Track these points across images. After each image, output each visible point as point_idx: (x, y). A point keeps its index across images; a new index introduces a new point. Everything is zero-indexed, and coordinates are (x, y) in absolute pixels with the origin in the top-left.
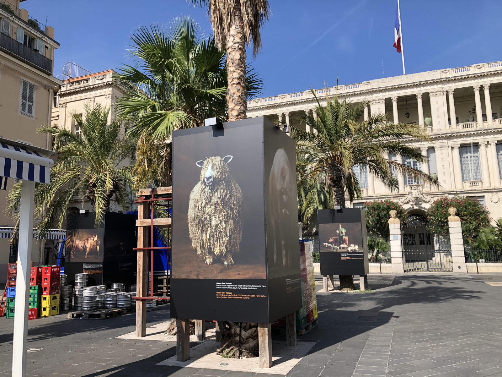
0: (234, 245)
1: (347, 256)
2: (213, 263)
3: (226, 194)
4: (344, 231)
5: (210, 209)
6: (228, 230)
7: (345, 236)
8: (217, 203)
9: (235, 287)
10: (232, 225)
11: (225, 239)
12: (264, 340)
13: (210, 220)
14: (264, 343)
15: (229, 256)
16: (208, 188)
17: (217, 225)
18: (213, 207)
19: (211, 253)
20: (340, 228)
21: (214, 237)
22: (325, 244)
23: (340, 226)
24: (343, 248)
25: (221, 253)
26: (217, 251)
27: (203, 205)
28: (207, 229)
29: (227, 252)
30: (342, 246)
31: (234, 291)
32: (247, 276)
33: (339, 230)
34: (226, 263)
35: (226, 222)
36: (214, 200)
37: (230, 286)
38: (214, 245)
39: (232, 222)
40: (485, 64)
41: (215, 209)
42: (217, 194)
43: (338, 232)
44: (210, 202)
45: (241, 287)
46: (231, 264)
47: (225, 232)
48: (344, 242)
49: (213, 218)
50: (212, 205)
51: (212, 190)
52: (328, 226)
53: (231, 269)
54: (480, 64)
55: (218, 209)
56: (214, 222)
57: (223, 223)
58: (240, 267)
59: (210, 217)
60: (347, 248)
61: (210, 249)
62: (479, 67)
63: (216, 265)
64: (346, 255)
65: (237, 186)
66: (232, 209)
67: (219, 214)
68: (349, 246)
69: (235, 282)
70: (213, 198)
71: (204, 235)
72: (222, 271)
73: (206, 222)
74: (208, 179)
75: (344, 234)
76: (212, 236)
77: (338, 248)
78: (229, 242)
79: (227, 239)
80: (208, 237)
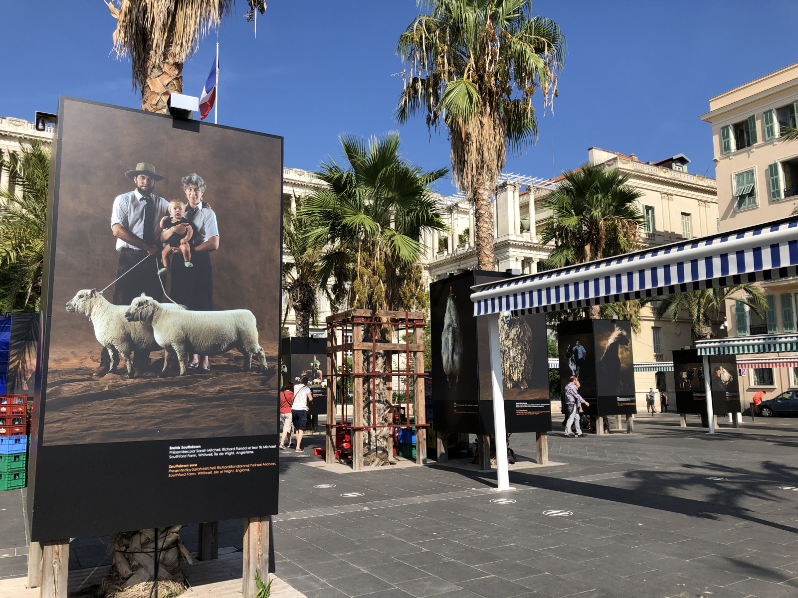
0: (528, 373)
1: (320, 393)
2: (513, 387)
3: (520, 332)
4: (318, 364)
5: (508, 343)
6: (523, 362)
7: (320, 369)
8: (514, 339)
9: (530, 406)
10: (526, 357)
11: (521, 369)
12: (545, 444)
13: (509, 352)
14: (545, 446)
15: (524, 382)
16: (506, 325)
17: (515, 357)
18: (511, 342)
19: (511, 379)
20: (315, 360)
21: (512, 366)
22: (296, 378)
23: (315, 357)
24: (317, 383)
25: (519, 379)
26: (515, 378)
27: (503, 339)
28: (507, 359)
29: (522, 379)
30: (315, 381)
31: (529, 409)
32: (537, 398)
33: (313, 362)
34: (522, 387)
35: (521, 355)
36: (511, 336)
37: (526, 405)
38: (513, 373)
39: (525, 355)
40: (305, 172)
41: (513, 344)
42: (514, 331)
43: (312, 364)
44: (508, 337)
45: (533, 406)
46: (527, 388)
47: (521, 363)
48: (318, 376)
49: (511, 350)
50: (510, 340)
51: (509, 327)
52: (302, 356)
53: (526, 392)
54: (301, 170)
55: (514, 344)
56: (512, 354)
57: (519, 356)
58: (533, 390)
59: (509, 350)
60: (320, 383)
61: (510, 376)
62: (299, 173)
63: (515, 389)
64: (319, 391)
65: (528, 327)
66: (525, 345)
67: (516, 348)
68: (323, 381)
69: (529, 402)
70: (510, 334)
71: (505, 365)
72: (519, 394)
73: (506, 354)
74: (506, 317)
75: (318, 367)
76: (511, 365)
77: (311, 383)
78: (524, 371)
79: (523, 368)
80: (508, 366)
